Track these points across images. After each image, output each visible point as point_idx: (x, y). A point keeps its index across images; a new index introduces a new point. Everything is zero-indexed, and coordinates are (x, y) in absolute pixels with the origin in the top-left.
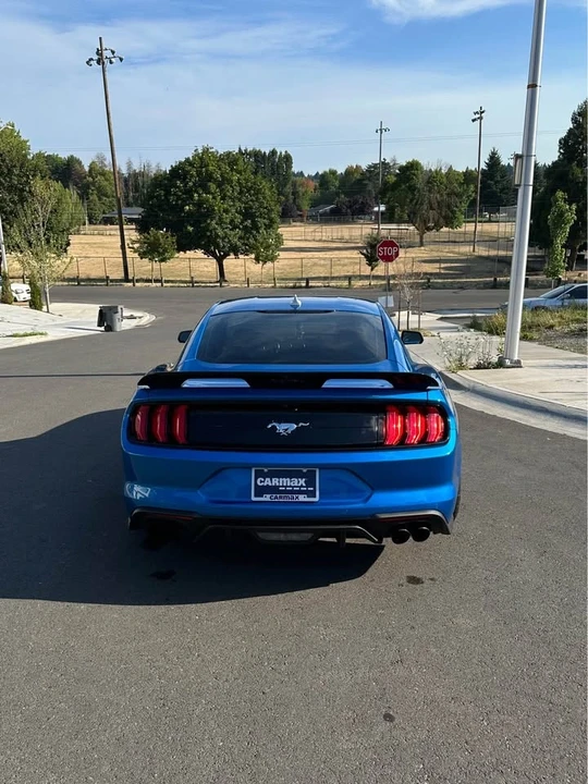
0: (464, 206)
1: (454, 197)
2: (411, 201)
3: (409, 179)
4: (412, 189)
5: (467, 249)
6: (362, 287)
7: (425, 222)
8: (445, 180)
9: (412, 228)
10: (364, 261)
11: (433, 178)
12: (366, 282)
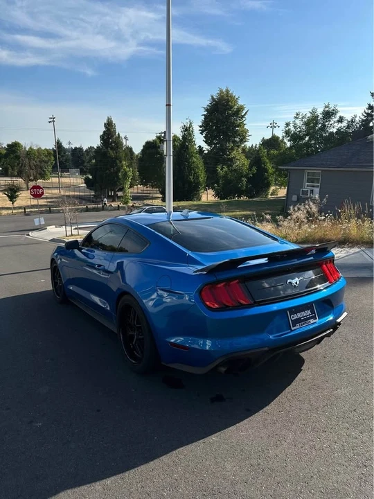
0: (50, 168)
1: (43, 163)
2: (18, 164)
3: (14, 152)
4: (18, 157)
5: (56, 191)
6: (8, 214)
7: (28, 177)
8: (37, 153)
9: (21, 179)
10: (7, 198)
11: (30, 153)
12: (10, 211)
